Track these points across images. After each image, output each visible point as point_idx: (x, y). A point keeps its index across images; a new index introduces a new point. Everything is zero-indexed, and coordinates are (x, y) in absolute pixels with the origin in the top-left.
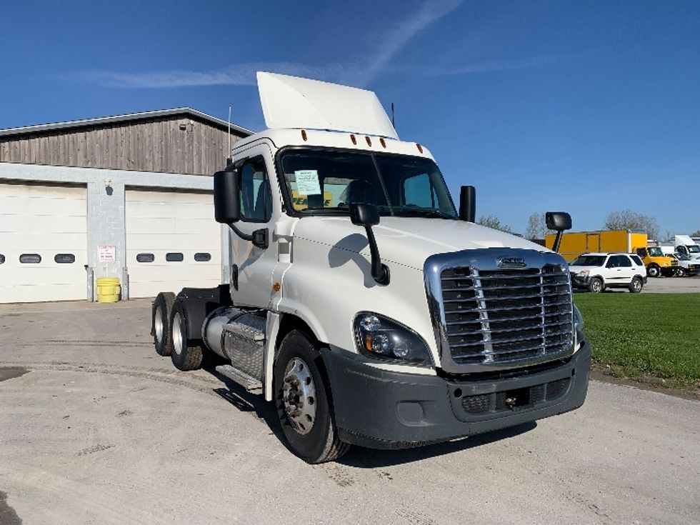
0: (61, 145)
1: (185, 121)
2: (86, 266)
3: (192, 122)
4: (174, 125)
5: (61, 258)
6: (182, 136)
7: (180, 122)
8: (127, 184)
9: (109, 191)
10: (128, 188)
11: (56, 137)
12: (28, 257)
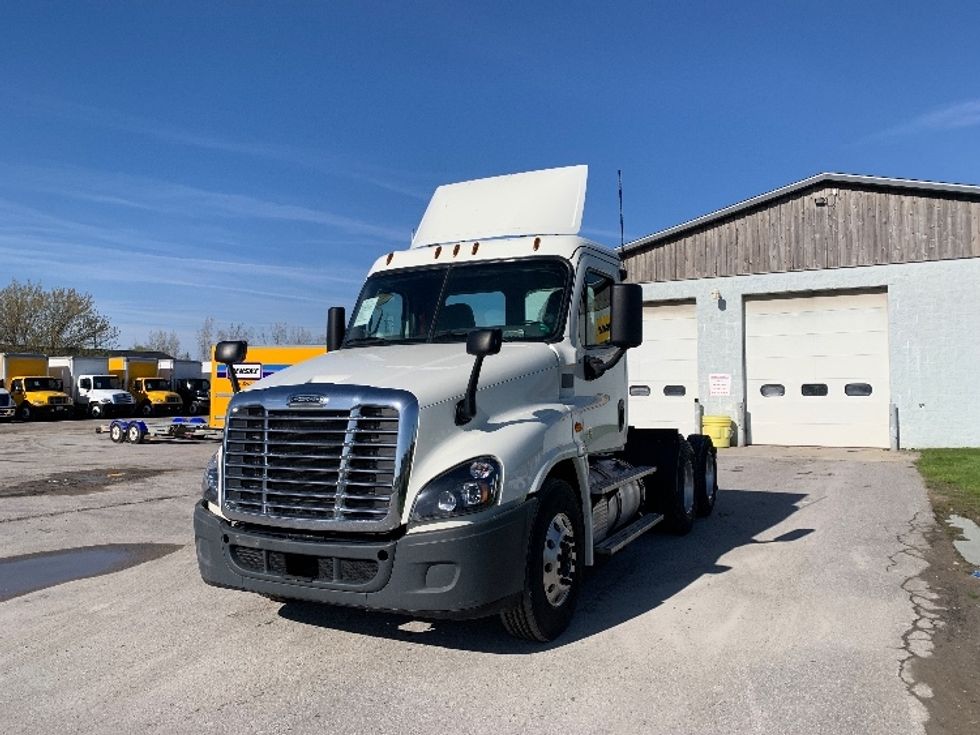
0: (667, 257)
1: (825, 193)
2: (696, 400)
3: (835, 191)
4: (807, 201)
5: (671, 390)
6: (821, 215)
7: (817, 195)
8: (745, 292)
9: (722, 304)
10: (746, 298)
11: (662, 248)
12: (637, 389)
